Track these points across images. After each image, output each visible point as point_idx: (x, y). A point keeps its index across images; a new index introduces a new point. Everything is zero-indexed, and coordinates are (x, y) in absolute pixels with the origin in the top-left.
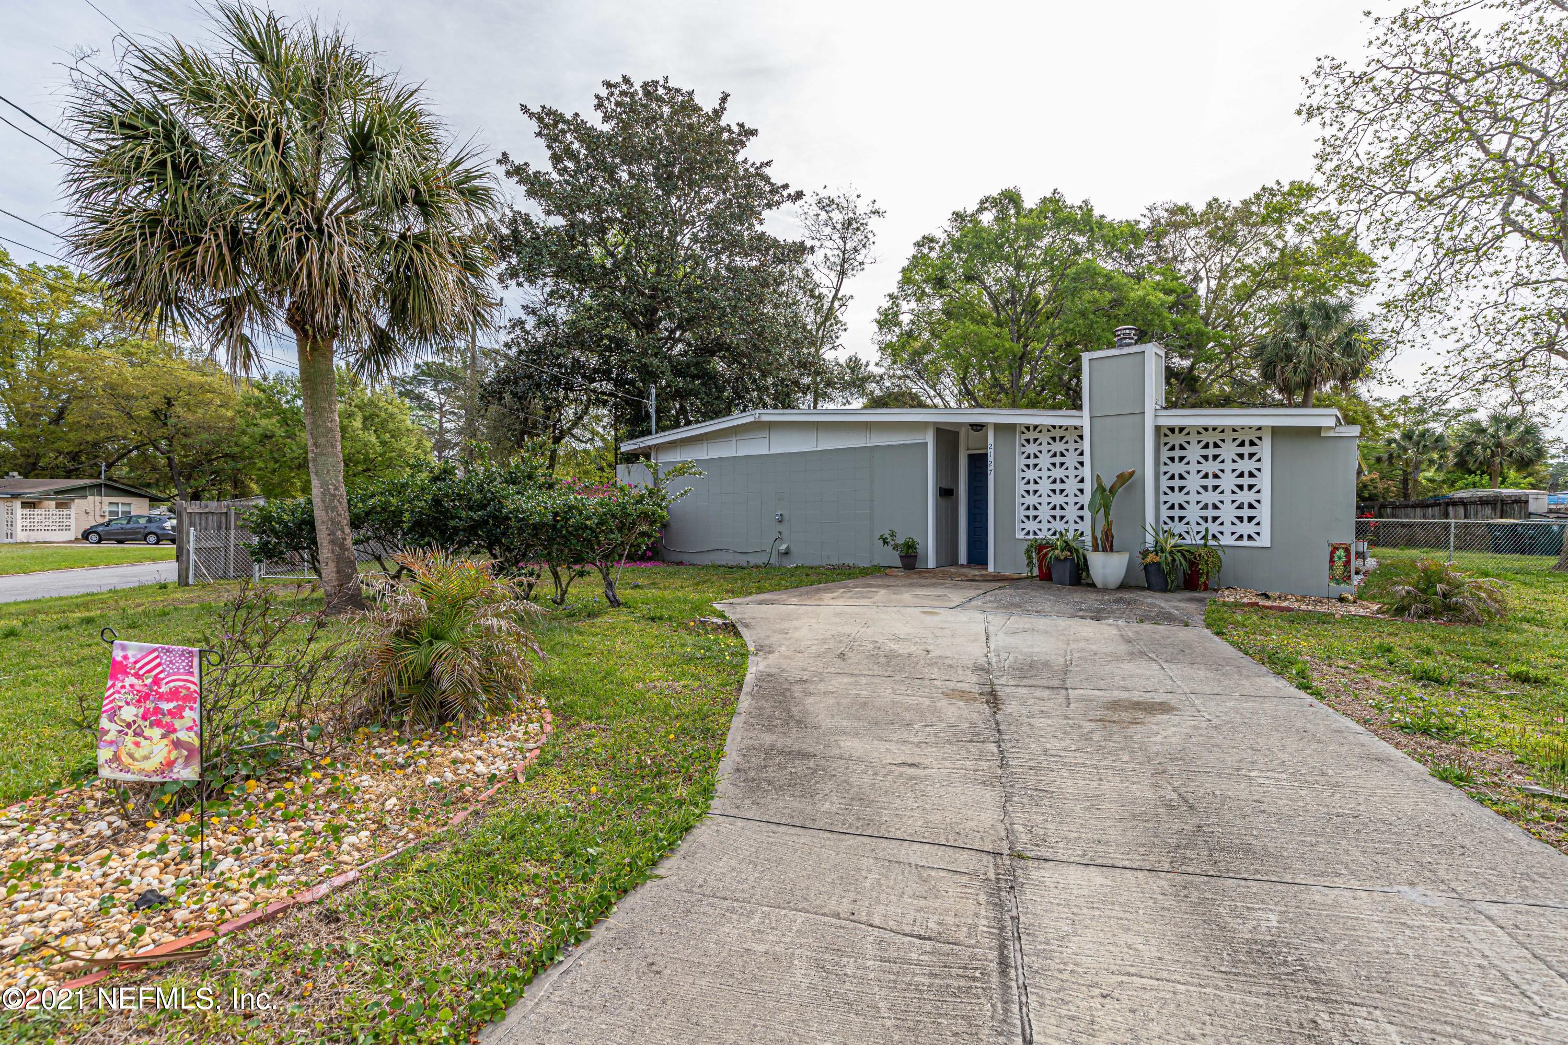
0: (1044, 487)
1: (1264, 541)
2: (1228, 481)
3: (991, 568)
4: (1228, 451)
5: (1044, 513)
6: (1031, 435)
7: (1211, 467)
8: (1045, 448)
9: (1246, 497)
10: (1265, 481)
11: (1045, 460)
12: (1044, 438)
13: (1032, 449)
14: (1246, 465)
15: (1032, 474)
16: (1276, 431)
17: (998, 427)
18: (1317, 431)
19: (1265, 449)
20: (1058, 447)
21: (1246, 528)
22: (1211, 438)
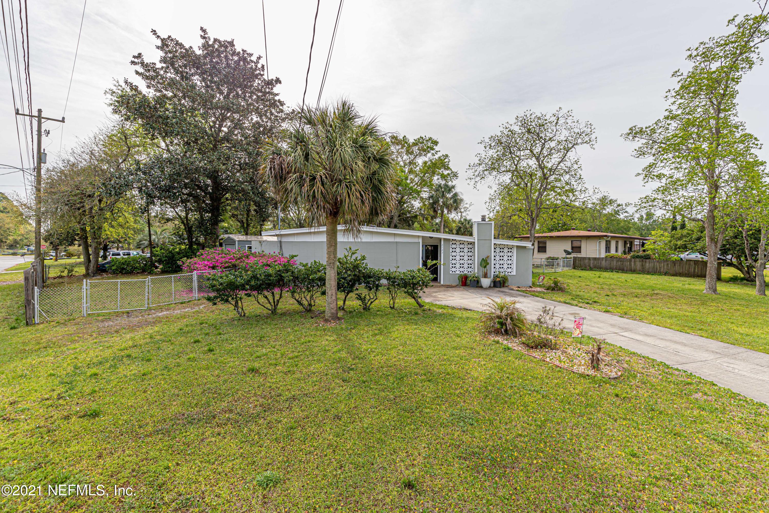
0: (458, 258)
1: (514, 273)
2: (506, 258)
3: (442, 283)
4: (506, 250)
5: (458, 266)
6: (454, 242)
7: (502, 254)
8: (458, 246)
9: (509, 262)
10: (514, 258)
11: (458, 250)
12: (458, 243)
13: (454, 246)
14: (510, 254)
15: (454, 254)
16: (518, 247)
17: (445, 239)
18: (525, 247)
19: (515, 250)
20: (462, 246)
21: (509, 270)
22: (502, 247)
